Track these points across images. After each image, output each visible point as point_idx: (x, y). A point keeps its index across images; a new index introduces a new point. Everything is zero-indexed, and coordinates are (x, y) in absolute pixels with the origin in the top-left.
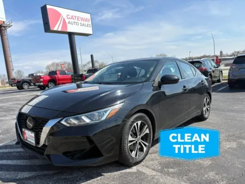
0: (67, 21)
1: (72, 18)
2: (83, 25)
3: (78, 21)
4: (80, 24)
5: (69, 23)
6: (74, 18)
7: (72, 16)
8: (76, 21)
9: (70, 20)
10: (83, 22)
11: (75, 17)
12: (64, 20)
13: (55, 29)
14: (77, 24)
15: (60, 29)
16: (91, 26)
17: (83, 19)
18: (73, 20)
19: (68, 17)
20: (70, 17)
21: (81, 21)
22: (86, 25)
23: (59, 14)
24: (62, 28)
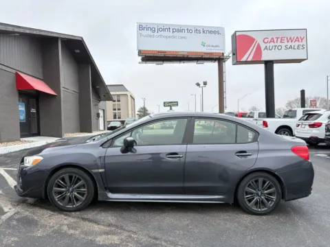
0: (263, 46)
1: (272, 41)
2: (291, 47)
4: (284, 47)
5: (266, 48)
6: (275, 40)
7: (273, 38)
8: (279, 44)
9: (268, 45)
10: (289, 44)
11: (277, 38)
12: (259, 47)
14: (280, 48)
15: (250, 59)
16: (305, 47)
17: (290, 40)
18: (272, 44)
19: (266, 41)
20: (270, 39)
21: (286, 43)
22: (296, 47)
23: (252, 40)
24: (253, 57)
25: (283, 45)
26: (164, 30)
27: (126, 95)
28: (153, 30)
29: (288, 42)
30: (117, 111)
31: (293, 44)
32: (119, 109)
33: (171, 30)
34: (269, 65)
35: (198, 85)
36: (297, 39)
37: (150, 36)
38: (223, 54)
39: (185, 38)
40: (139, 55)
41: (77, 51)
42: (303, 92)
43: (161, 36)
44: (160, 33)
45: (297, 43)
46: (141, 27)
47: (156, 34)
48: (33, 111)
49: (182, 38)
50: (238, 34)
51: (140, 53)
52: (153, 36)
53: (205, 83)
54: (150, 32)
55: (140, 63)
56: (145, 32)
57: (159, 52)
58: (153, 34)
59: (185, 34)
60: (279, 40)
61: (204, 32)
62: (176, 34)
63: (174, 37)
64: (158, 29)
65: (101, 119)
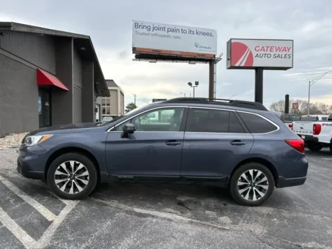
0: (254, 54)
1: (263, 49)
2: (279, 56)
3: (271, 53)
4: (272, 56)
5: (257, 56)
6: (265, 49)
7: (263, 47)
8: (268, 52)
9: (259, 53)
10: (278, 53)
12: (251, 55)
13: (237, 65)
14: (269, 56)
15: (242, 65)
16: (291, 56)
17: (278, 49)
18: (262, 52)
19: (257, 49)
20: (260, 48)
21: (275, 52)
22: (283, 56)
23: (245, 48)
24: (246, 63)
25: (272, 54)
26: (159, 29)
27: (116, 90)
28: (148, 28)
29: (277, 51)
30: (106, 107)
31: (280, 53)
32: (108, 105)
33: (166, 29)
34: (259, 71)
35: (190, 84)
36: (285, 49)
37: (145, 34)
38: (214, 55)
39: (179, 38)
40: (133, 53)
41: (83, 49)
42: (287, 97)
43: (156, 35)
44: (155, 32)
45: (284, 53)
46: (137, 25)
47: (151, 32)
48: (47, 104)
49: (176, 38)
50: (233, 41)
51: (134, 50)
52: (148, 34)
53: (197, 83)
54: (145, 31)
55: (133, 60)
56: (140, 30)
57: (153, 50)
58: (148, 32)
59: (180, 34)
60: (269, 49)
61: (197, 33)
62: (170, 33)
63: (168, 36)
64: (154, 28)
65: (97, 114)
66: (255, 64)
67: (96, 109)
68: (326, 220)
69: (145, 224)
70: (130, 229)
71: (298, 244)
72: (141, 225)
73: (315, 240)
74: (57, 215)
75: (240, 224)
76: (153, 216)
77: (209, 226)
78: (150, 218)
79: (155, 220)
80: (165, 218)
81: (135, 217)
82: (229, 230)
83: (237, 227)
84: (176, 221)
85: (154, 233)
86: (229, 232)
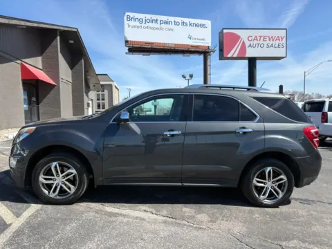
0: (247, 44)
1: (256, 38)
2: (272, 45)
3: (263, 42)
4: (266, 46)
5: (250, 46)
6: (258, 38)
8: (261, 42)
9: (252, 43)
10: (271, 43)
11: (260, 37)
13: (229, 55)
14: (262, 46)
16: (285, 45)
17: (271, 38)
18: (256, 42)
19: (250, 39)
20: (253, 38)
21: (268, 42)
22: (277, 46)
23: (237, 38)
24: (238, 54)
25: (265, 43)
26: (151, 21)
27: (111, 85)
28: (140, 21)
29: (270, 40)
30: (101, 101)
31: (274, 43)
32: (103, 100)
33: (159, 22)
34: (252, 62)
35: (184, 77)
36: (278, 39)
37: (138, 27)
38: (209, 47)
39: (172, 30)
40: (126, 46)
42: (281, 87)
43: (148, 27)
44: (147, 24)
45: (278, 42)
47: (143, 25)
48: (34, 99)
49: (169, 30)
50: (225, 31)
51: (127, 43)
52: (141, 27)
53: (191, 76)
54: (137, 23)
55: (126, 53)
56: (132, 23)
57: (146, 43)
58: (140, 25)
59: (173, 26)
60: (262, 38)
61: (190, 25)
62: (163, 25)
63: (161, 29)
64: (146, 21)
65: (90, 109)
66: (248, 55)
67: (88, 104)
68: (312, 215)
69: (114, 224)
70: (96, 231)
71: (279, 243)
72: (109, 226)
73: (298, 238)
74: (18, 217)
75: (218, 222)
76: (125, 216)
77: (185, 225)
78: (120, 218)
79: (126, 220)
80: (137, 218)
81: (104, 217)
82: (205, 229)
83: (215, 226)
84: (148, 220)
85: (122, 234)
86: (206, 231)
